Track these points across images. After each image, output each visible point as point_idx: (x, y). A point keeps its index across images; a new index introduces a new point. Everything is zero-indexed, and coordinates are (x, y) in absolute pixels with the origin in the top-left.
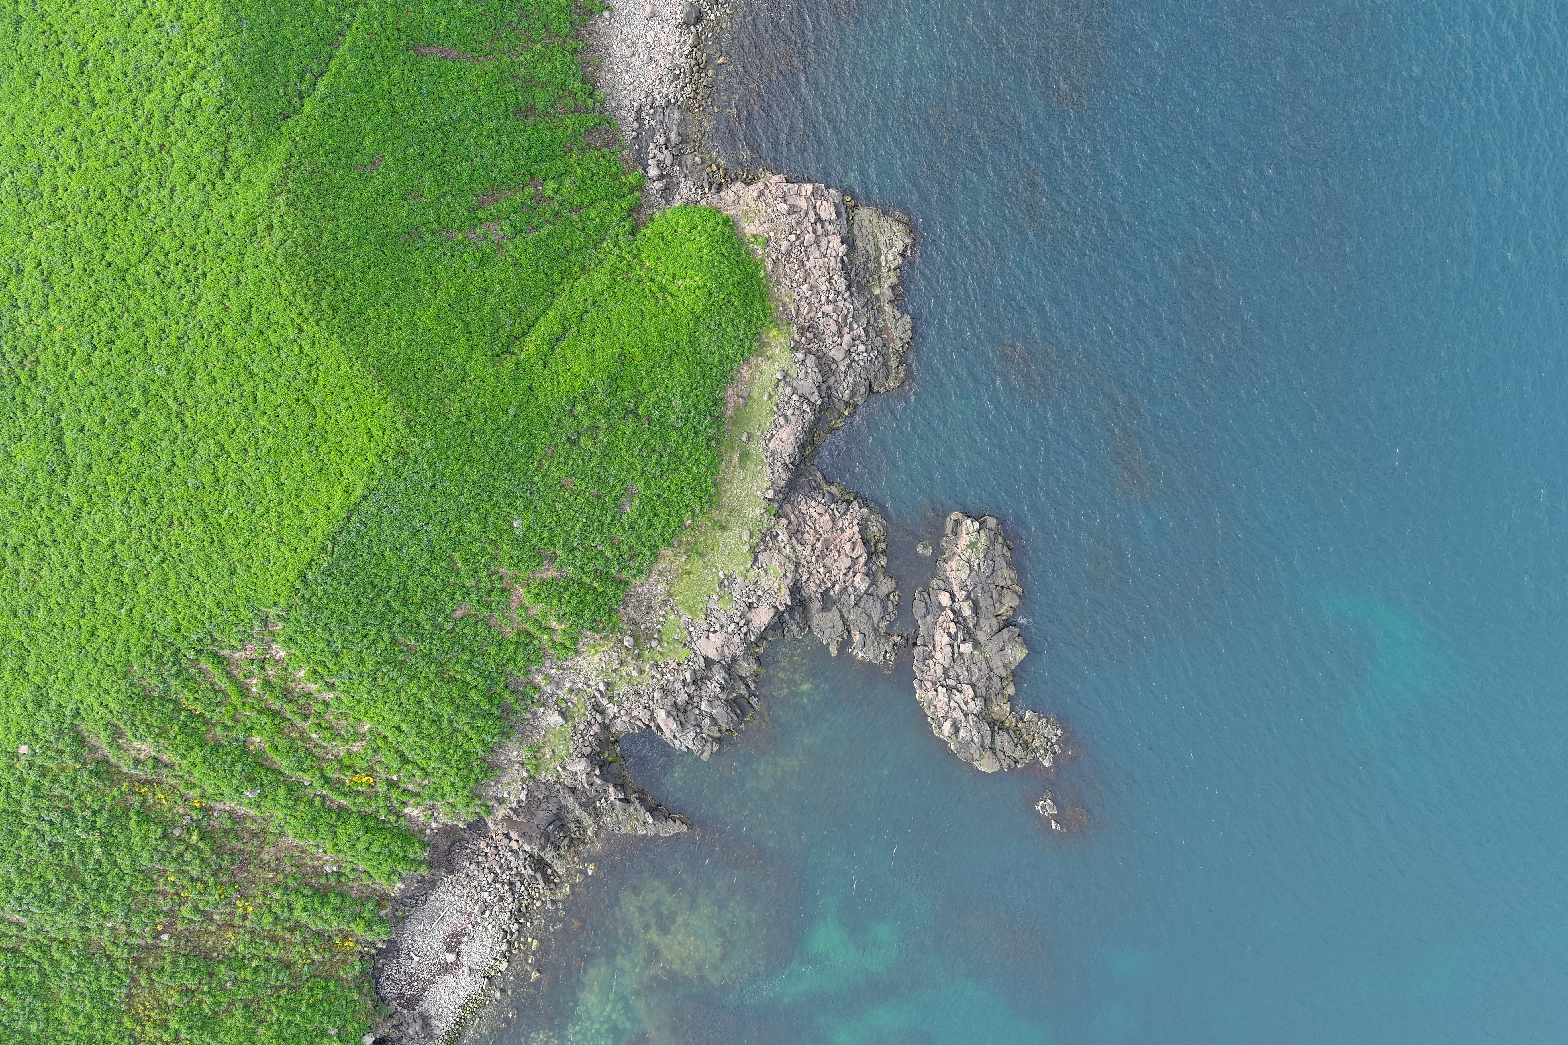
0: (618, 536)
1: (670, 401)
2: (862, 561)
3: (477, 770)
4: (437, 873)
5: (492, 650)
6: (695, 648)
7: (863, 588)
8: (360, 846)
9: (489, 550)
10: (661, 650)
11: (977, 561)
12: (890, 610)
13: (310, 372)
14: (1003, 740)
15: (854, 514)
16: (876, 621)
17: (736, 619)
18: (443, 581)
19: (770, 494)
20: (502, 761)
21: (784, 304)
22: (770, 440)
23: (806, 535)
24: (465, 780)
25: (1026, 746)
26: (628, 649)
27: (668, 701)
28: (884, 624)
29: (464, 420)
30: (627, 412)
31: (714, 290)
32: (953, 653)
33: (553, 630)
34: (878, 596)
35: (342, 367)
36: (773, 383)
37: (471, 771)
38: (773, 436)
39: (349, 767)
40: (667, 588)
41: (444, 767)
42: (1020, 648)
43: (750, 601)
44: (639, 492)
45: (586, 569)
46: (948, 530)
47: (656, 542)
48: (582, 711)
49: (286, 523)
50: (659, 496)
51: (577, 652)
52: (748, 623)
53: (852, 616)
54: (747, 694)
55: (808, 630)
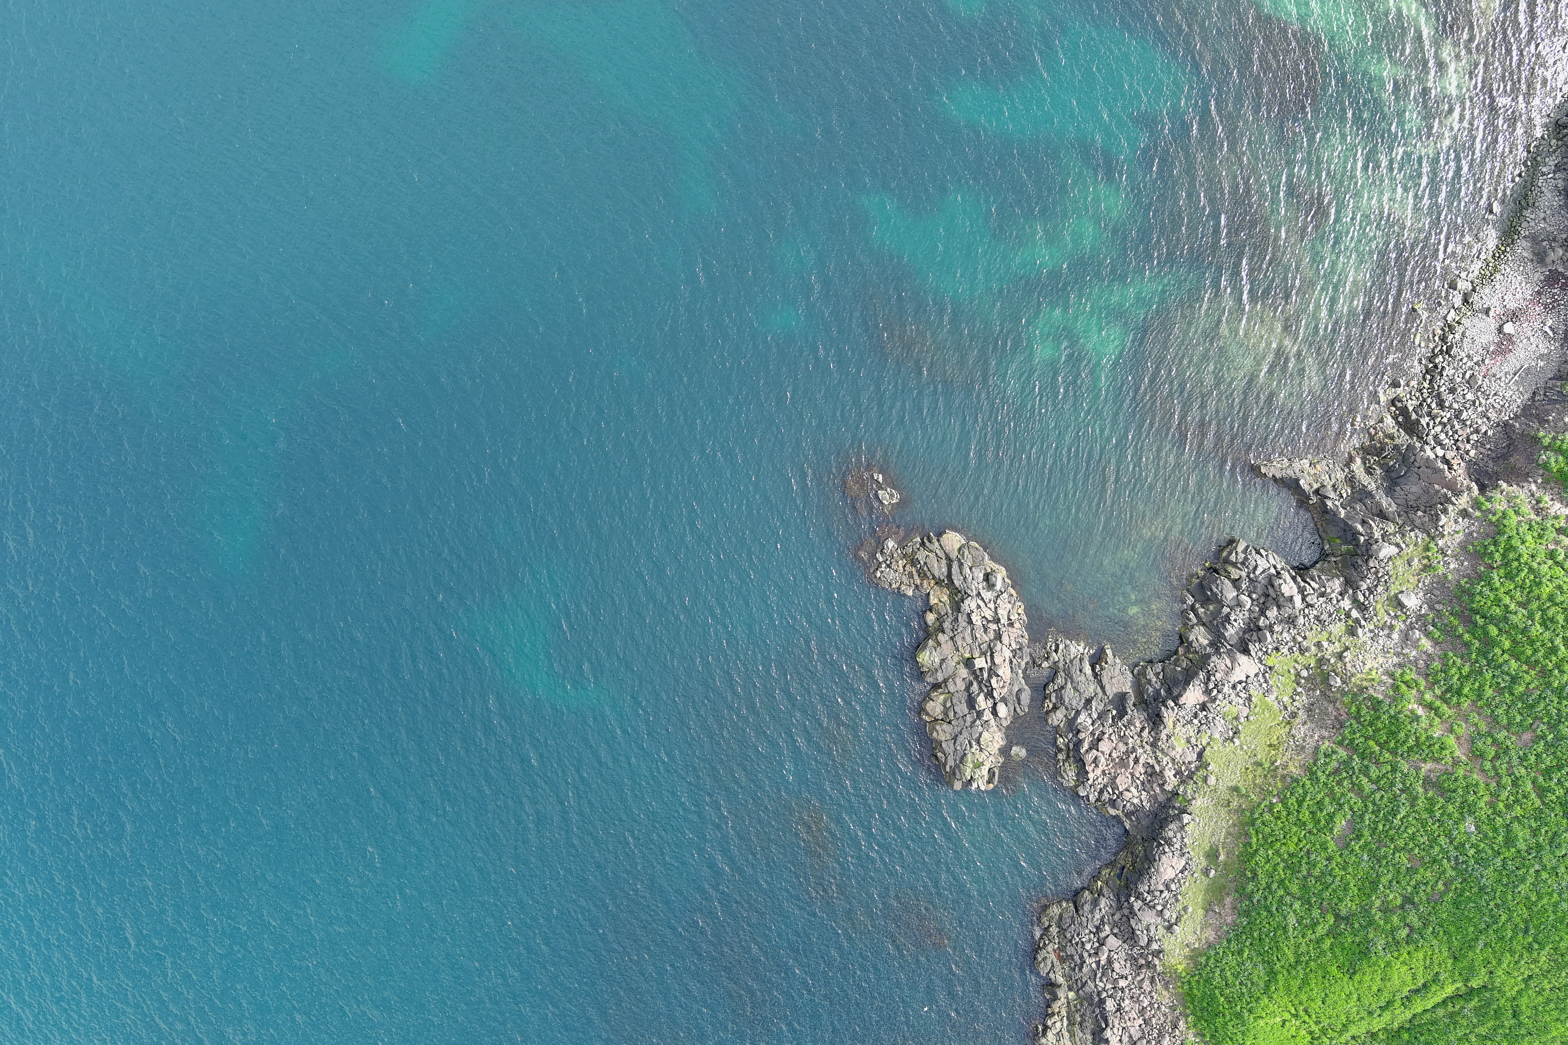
0: (1355, 799)
1: (1300, 923)
2: (1086, 746)
3: (1497, 556)
4: (1524, 427)
5: (1489, 692)
6: (1260, 665)
7: (1083, 718)
9: (1501, 805)
10: (1297, 666)
11: (973, 750)
12: (1054, 695)
14: (939, 569)
15: (1093, 790)
16: (1069, 684)
17: (1220, 696)
18: (1551, 779)
19: (1186, 818)
20: (1466, 559)
21: (1167, 988)
22: (1185, 867)
23: (1143, 772)
24: (1511, 548)
25: (914, 562)
26: (1334, 671)
27: (1287, 611)
28: (1060, 681)
29: (1536, 946)
30: (1346, 919)
31: (1246, 1014)
32: (992, 657)
33: (1421, 706)
34: (1067, 709)
36: (1183, 922)
37: (1504, 556)
38: (1182, 872)
40: (1293, 732)
41: (1535, 565)
42: (925, 663)
43: (1204, 713)
44: (1332, 838)
45: (1389, 768)
46: (997, 774)
47: (1312, 784)
48: (1379, 607)
50: (1310, 832)
52: (1207, 692)
53: (1092, 688)
54: (1197, 606)
55: (1135, 672)
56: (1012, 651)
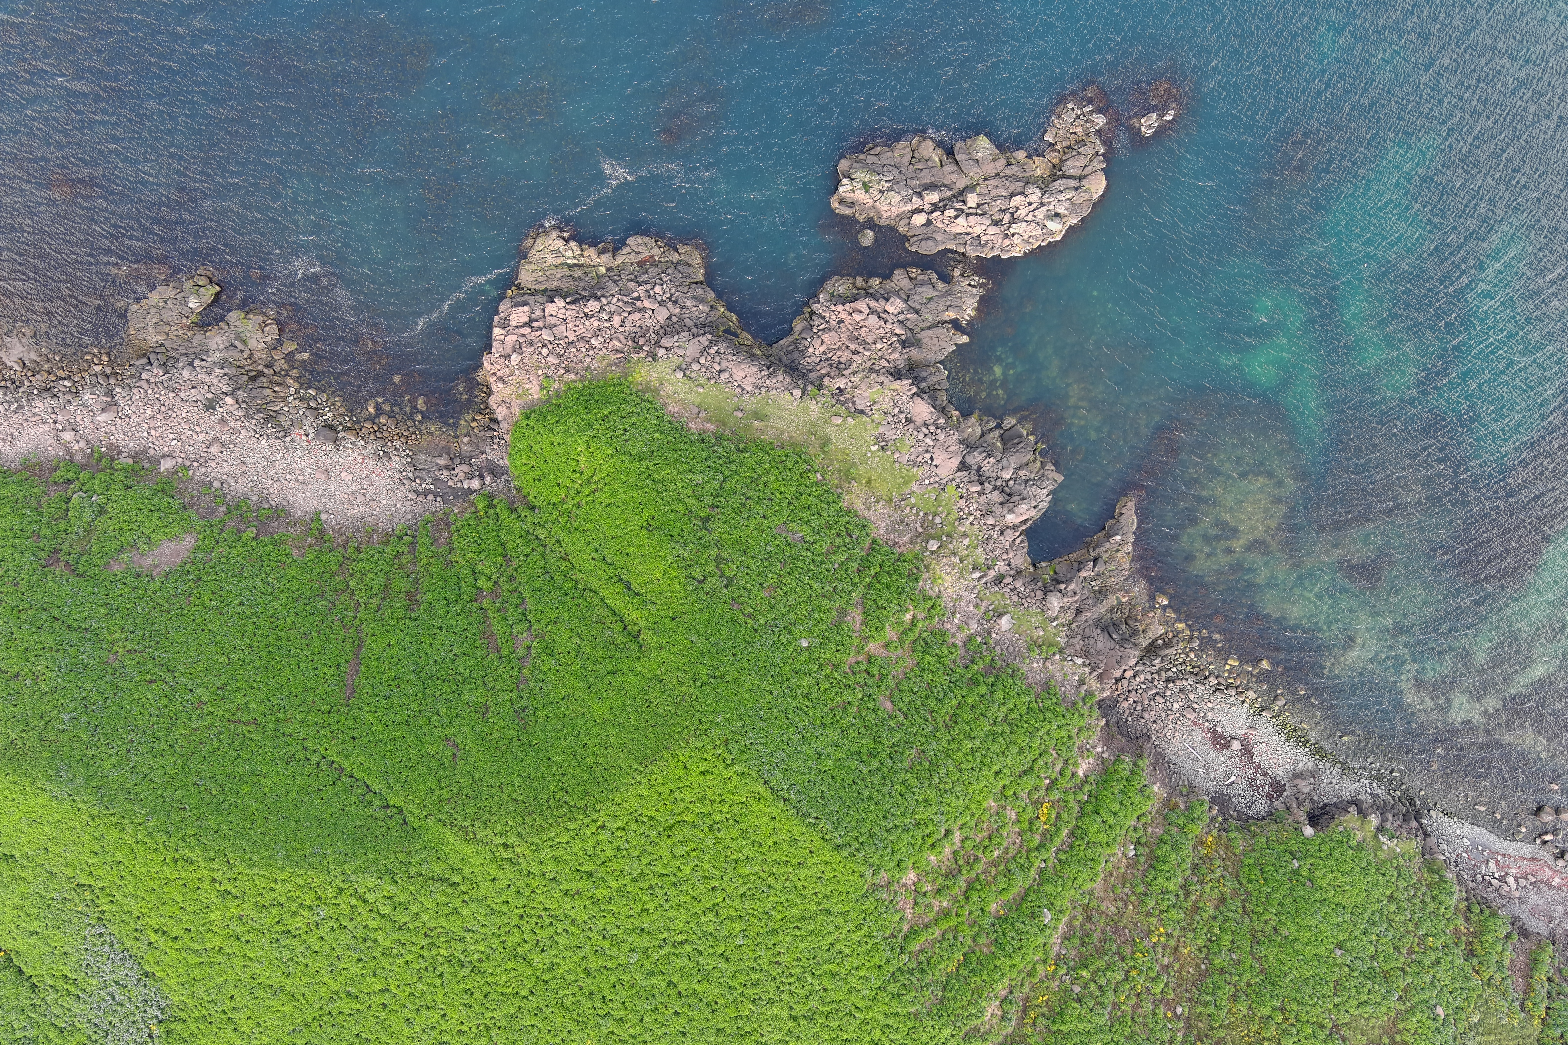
0: (826, 547)
1: (696, 485)
2: (873, 304)
3: (1048, 703)
4: (1148, 751)
5: (928, 677)
7: (902, 305)
8: (1111, 820)
9: (828, 672)
10: (945, 514)
12: (926, 278)
13: (643, 822)
14: (1073, 166)
17: (921, 436)
18: (854, 718)
20: (1041, 679)
21: (609, 365)
22: (743, 389)
24: (1056, 715)
25: (1081, 142)
26: (940, 546)
27: (998, 510)
28: (940, 285)
29: (698, 684)
30: (704, 527)
31: (591, 433)
32: (976, 214)
33: (914, 617)
34: (910, 290)
35: (640, 792)
37: (1048, 709)
38: (739, 386)
39: (1030, 823)
40: (882, 503)
41: (1040, 734)
44: (784, 522)
45: (856, 580)
46: (848, 211)
47: (835, 510)
48: (999, 596)
49: (784, 858)
50: (789, 503)
51: (939, 596)
52: (925, 425)
53: (929, 317)
54: (1000, 431)
55: (941, 365)
56: (978, 236)
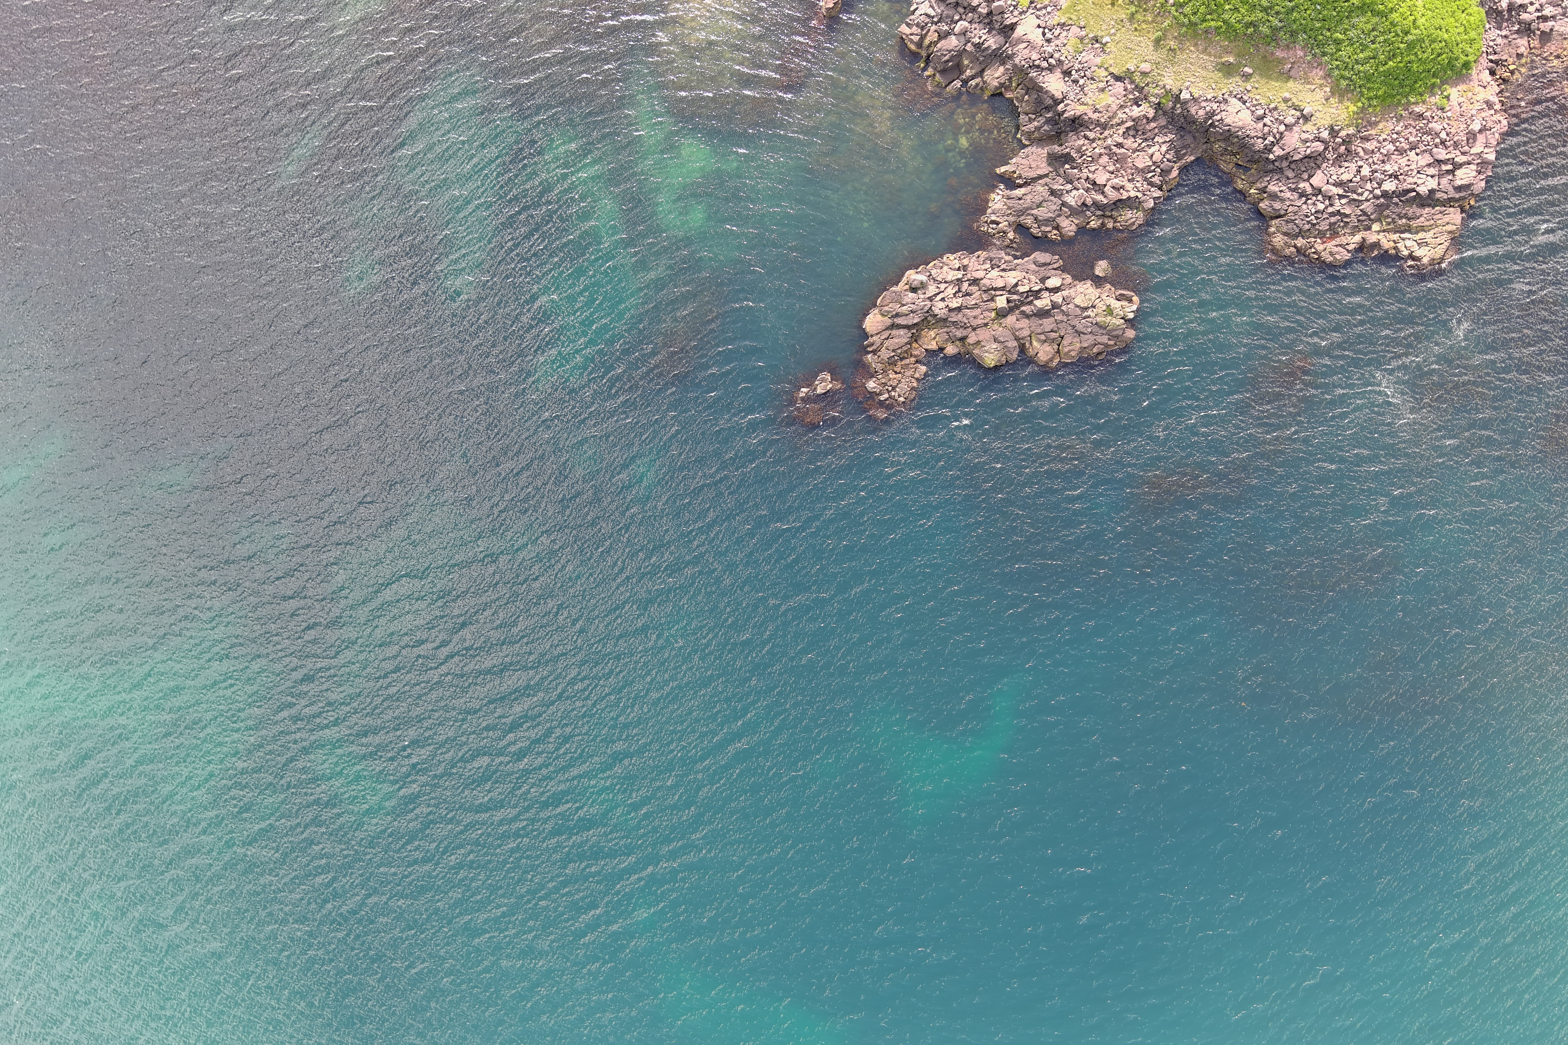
2: (1099, 197)
6: (1028, 13)
7: (1070, 199)
11: (1093, 315)
12: (1043, 228)
14: (901, 337)
15: (1148, 193)
16: (1033, 212)
17: (1056, 55)
19: (1185, 95)
21: (1376, 124)
22: (1239, 99)
23: (1132, 140)
25: (892, 362)
28: (1029, 221)
32: (996, 289)
34: (1059, 216)
36: (1300, 104)
38: (1244, 103)
42: (996, 358)
43: (1073, 72)
46: (1122, 292)
52: (1051, 69)
53: (1040, 188)
54: (964, 77)
55: (1027, 143)
56: (992, 269)
